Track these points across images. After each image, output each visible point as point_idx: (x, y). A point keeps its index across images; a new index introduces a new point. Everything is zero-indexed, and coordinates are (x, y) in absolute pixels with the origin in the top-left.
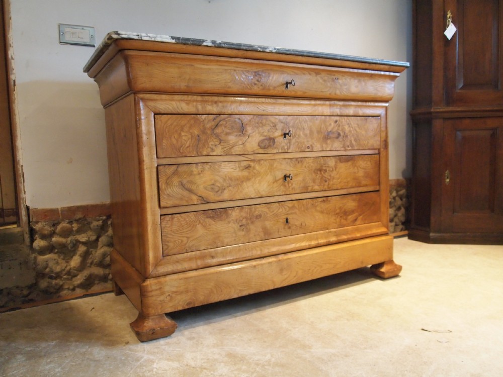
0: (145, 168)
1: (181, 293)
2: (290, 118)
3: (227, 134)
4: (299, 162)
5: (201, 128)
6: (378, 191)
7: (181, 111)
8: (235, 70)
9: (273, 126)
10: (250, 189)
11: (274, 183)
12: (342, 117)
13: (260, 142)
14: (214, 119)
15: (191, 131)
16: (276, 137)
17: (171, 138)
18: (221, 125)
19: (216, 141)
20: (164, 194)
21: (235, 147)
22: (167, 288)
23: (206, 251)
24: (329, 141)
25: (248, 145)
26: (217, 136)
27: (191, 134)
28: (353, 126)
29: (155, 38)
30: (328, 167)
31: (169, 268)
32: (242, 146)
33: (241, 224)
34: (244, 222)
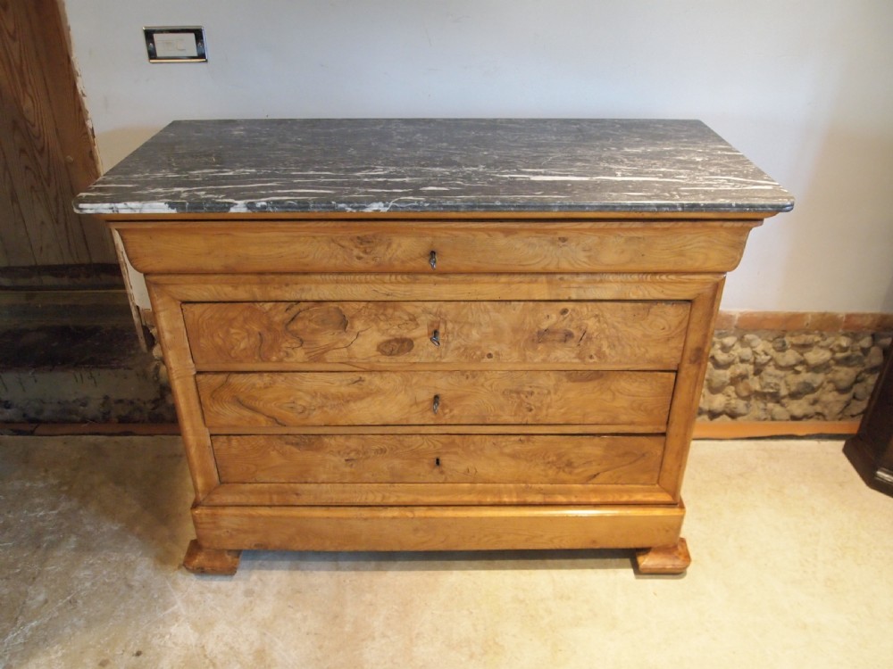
0: (175, 377)
1: (245, 532)
2: (450, 306)
3: (314, 332)
4: (467, 378)
5: (265, 322)
6: (664, 434)
7: (224, 298)
8: (314, 237)
9: (411, 320)
10: (364, 411)
11: (411, 406)
12: (584, 304)
13: (382, 344)
14: (287, 310)
15: (247, 327)
16: (415, 339)
17: (212, 336)
18: (302, 318)
19: (295, 343)
20: (210, 411)
21: (330, 352)
22: (224, 523)
23: (286, 485)
24: (540, 347)
25: (354, 348)
26: (295, 334)
27: (248, 331)
28: (609, 321)
29: (140, 209)
30: (537, 387)
31: (229, 499)
32: (345, 350)
33: (347, 458)
34: (353, 455)
